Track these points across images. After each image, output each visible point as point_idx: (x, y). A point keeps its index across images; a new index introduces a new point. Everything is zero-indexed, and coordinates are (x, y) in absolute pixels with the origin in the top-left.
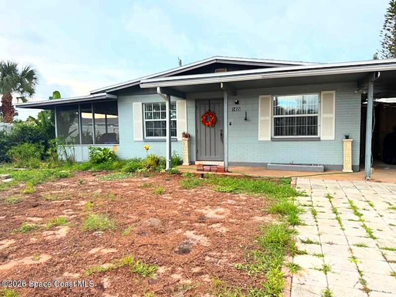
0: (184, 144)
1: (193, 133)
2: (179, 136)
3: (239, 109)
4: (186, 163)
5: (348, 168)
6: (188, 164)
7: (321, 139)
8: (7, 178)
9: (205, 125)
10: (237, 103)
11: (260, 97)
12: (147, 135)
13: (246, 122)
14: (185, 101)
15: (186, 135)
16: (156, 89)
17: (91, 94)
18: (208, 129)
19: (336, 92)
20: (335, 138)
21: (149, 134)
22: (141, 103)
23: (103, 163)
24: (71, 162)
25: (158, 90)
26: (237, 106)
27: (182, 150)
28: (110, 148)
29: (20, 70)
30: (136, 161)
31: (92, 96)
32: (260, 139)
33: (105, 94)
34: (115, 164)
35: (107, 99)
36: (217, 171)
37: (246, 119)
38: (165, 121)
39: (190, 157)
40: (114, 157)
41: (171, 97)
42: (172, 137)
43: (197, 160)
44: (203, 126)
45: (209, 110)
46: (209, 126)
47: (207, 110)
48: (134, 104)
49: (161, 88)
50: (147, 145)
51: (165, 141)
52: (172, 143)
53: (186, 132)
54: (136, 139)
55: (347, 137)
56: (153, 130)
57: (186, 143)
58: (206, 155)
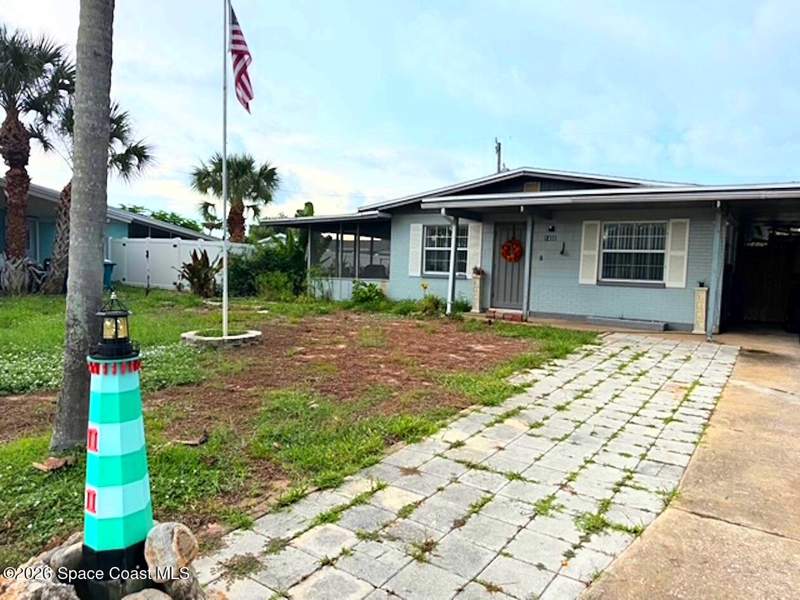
0: (475, 283)
1: (488, 269)
2: (469, 274)
3: (554, 239)
4: (476, 310)
5: (699, 329)
6: (478, 311)
7: (667, 285)
8: (262, 309)
9: (506, 258)
10: (553, 230)
11: (585, 223)
12: (427, 270)
13: (563, 257)
14: (480, 224)
15: (477, 271)
16: (440, 210)
17: (360, 211)
18: (510, 264)
19: (691, 221)
20: (687, 284)
21: (430, 267)
22: (420, 226)
23: (369, 301)
24: (327, 298)
25: (443, 211)
26: (552, 234)
27: (470, 290)
28: (378, 284)
30: (409, 301)
31: (360, 214)
32: (582, 281)
33: (377, 212)
34: (383, 304)
35: (379, 218)
36: (512, 320)
37: (562, 253)
38: (449, 252)
39: (482, 302)
40: (381, 295)
41: (460, 219)
42: (457, 274)
43: (492, 307)
44: (503, 260)
45: (514, 238)
46: (510, 260)
47: (510, 239)
48: (412, 225)
49: (447, 210)
50: (426, 282)
51: (447, 278)
52: (457, 282)
53: (479, 266)
54: (411, 274)
55: (702, 285)
56: (434, 262)
57: (478, 282)
58: (505, 300)
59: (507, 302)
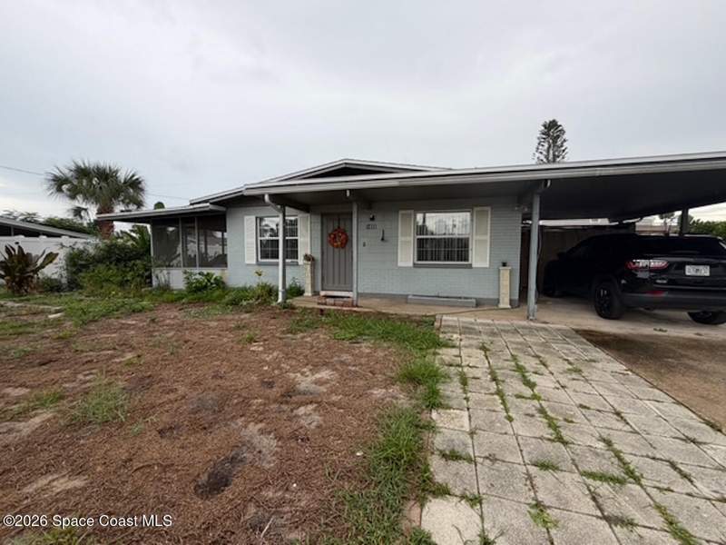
0: (306, 269)
1: (318, 256)
2: (301, 260)
3: (374, 227)
4: (308, 293)
5: (505, 303)
6: (310, 294)
7: (474, 266)
8: (57, 312)
9: (333, 246)
10: (372, 219)
11: (401, 212)
12: (262, 258)
13: (382, 243)
14: (308, 215)
15: (307, 258)
16: (263, 196)
17: (191, 204)
18: (336, 250)
19: (492, 209)
20: (490, 265)
21: (265, 255)
22: (253, 218)
23: (204, 293)
24: (165, 288)
25: (267, 197)
26: (371, 223)
27: (301, 275)
28: (216, 272)
29: (122, 176)
30: (244, 289)
31: (192, 207)
32: (400, 264)
33: (208, 204)
34: (217, 293)
35: (211, 211)
36: (342, 306)
37: (383, 239)
38: (278, 241)
39: (313, 286)
40: (220, 283)
41: (287, 208)
42: (288, 261)
43: (323, 290)
44: (331, 247)
45: (339, 227)
46: (337, 247)
47: (336, 228)
48: (246, 218)
49: (271, 196)
50: (261, 269)
51: (277, 264)
52: (288, 268)
53: (309, 253)
54: (247, 262)
55: (504, 265)
56: (268, 250)
57: (309, 268)
58: (334, 283)
59: (336, 285)
